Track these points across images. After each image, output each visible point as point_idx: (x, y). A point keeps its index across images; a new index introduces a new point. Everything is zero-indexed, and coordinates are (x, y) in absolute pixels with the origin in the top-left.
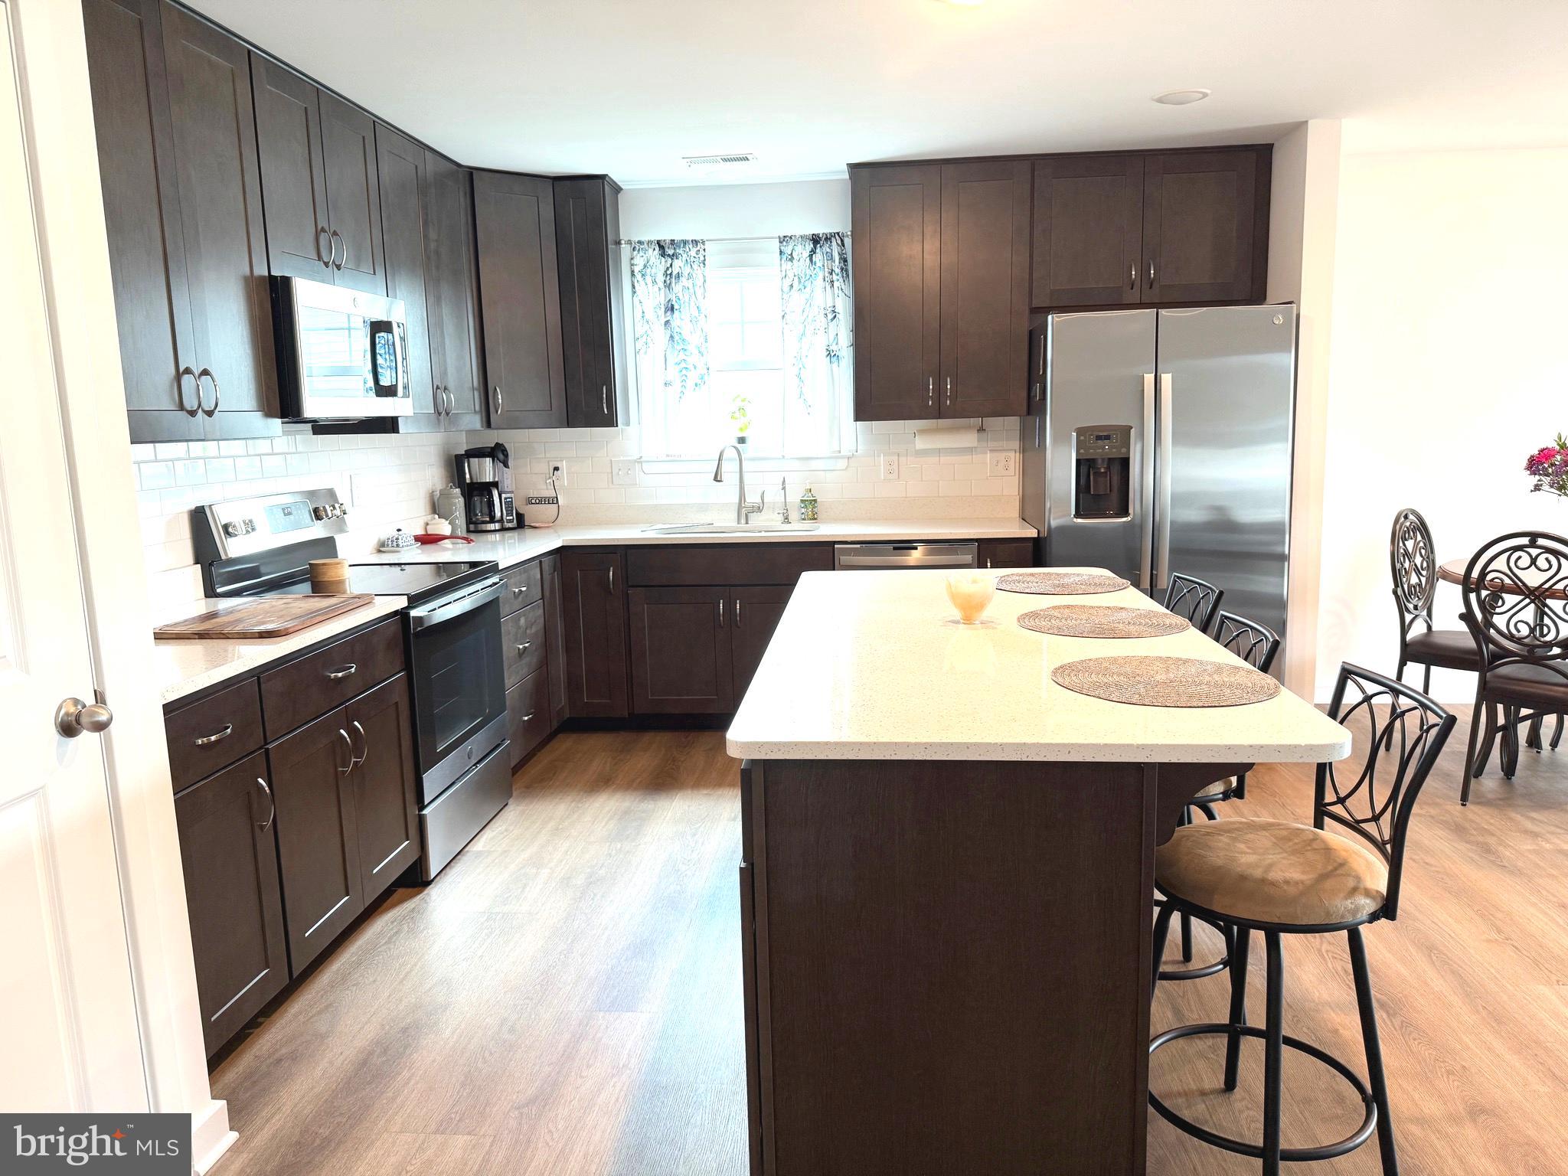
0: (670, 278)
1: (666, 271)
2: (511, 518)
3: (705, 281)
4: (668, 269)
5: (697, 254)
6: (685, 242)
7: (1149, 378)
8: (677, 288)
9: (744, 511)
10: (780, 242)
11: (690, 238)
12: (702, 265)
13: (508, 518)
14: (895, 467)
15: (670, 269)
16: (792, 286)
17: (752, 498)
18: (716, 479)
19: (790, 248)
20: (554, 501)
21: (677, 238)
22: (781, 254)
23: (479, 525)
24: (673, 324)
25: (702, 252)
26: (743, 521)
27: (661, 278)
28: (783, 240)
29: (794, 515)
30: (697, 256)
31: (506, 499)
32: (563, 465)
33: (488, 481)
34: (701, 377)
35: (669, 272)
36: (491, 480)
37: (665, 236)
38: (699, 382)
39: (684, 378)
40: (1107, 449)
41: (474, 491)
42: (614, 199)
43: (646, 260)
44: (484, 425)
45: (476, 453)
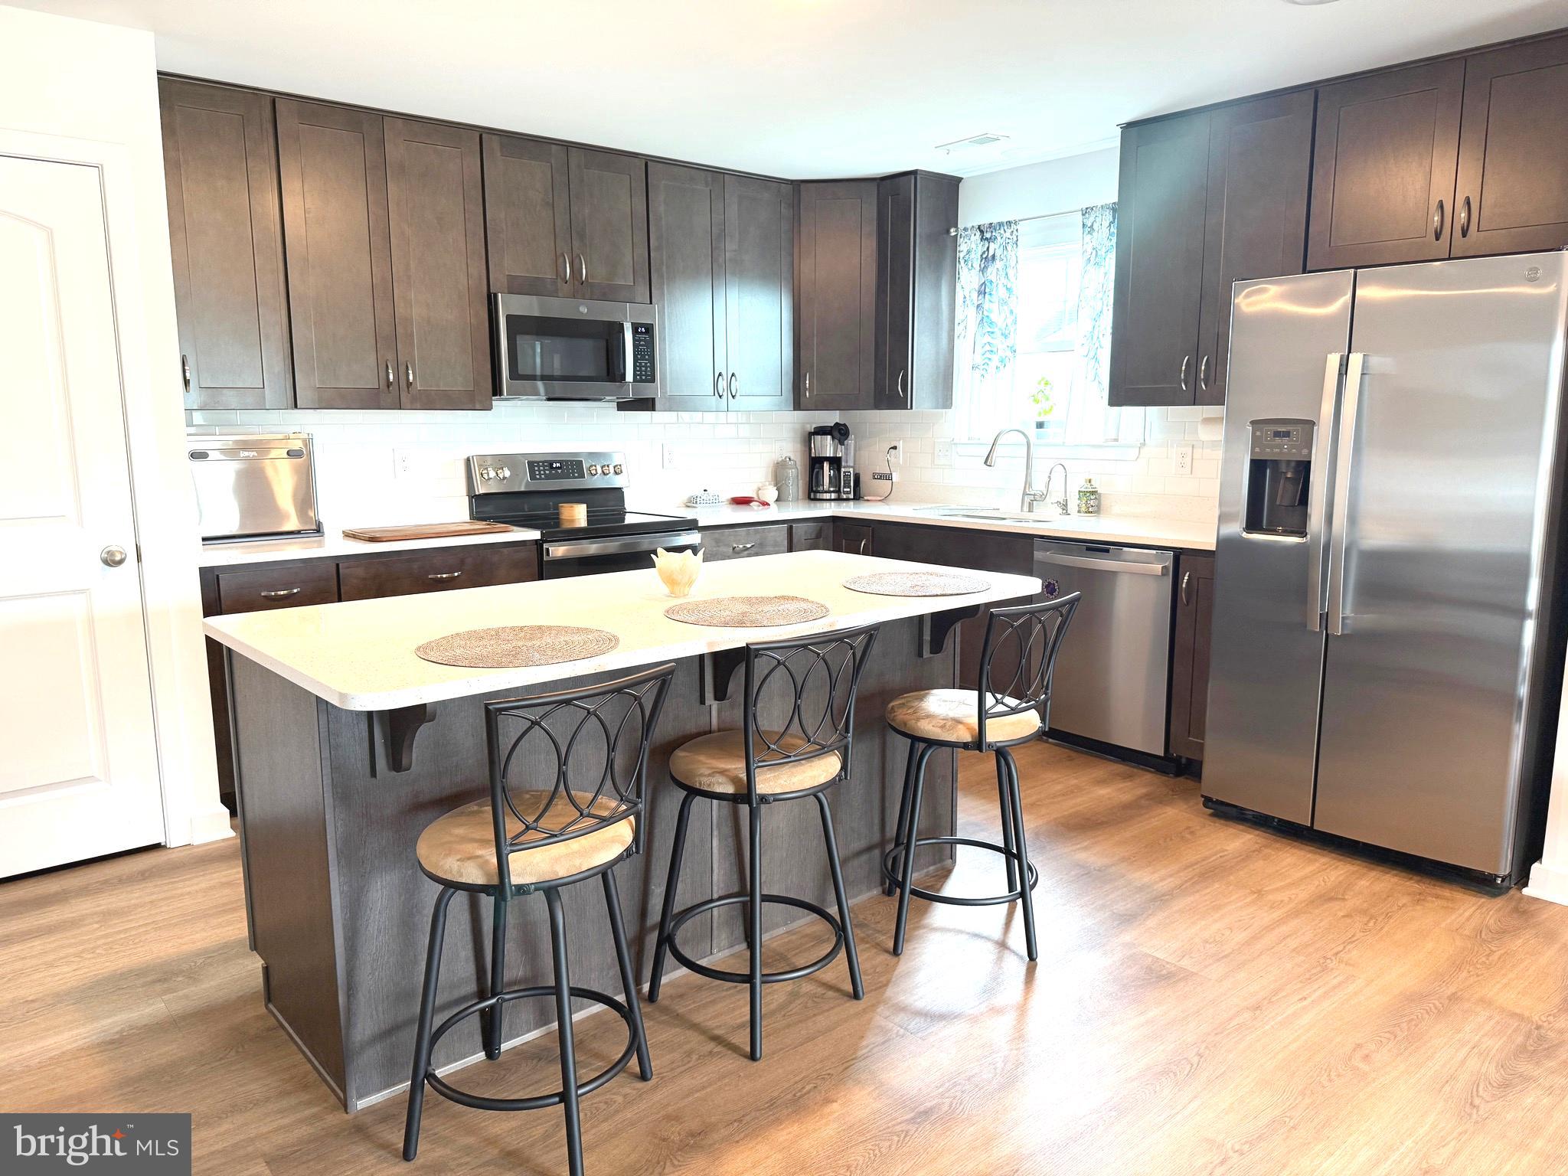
0: (988, 259)
1: (982, 256)
2: (849, 490)
3: (1017, 262)
4: (984, 252)
5: (1012, 235)
6: (1000, 224)
7: (1333, 361)
8: (991, 270)
9: (1027, 499)
10: (1083, 215)
11: (1005, 220)
12: (1015, 245)
13: (845, 490)
14: (1188, 460)
15: (986, 253)
16: (1089, 260)
17: (1038, 486)
18: (986, 462)
19: (1092, 219)
20: (888, 477)
21: (995, 221)
22: (1083, 227)
23: (818, 494)
24: (986, 306)
25: (1015, 232)
26: (1026, 508)
27: (976, 264)
28: (1086, 212)
29: (1073, 506)
30: (1011, 237)
31: (844, 472)
32: (900, 445)
33: (828, 455)
34: (1001, 360)
35: (984, 256)
36: (832, 456)
37: (984, 221)
38: (999, 365)
39: (987, 361)
40: (1284, 450)
41: (815, 463)
42: (948, 188)
43: (969, 246)
44: (798, 406)
45: (822, 431)
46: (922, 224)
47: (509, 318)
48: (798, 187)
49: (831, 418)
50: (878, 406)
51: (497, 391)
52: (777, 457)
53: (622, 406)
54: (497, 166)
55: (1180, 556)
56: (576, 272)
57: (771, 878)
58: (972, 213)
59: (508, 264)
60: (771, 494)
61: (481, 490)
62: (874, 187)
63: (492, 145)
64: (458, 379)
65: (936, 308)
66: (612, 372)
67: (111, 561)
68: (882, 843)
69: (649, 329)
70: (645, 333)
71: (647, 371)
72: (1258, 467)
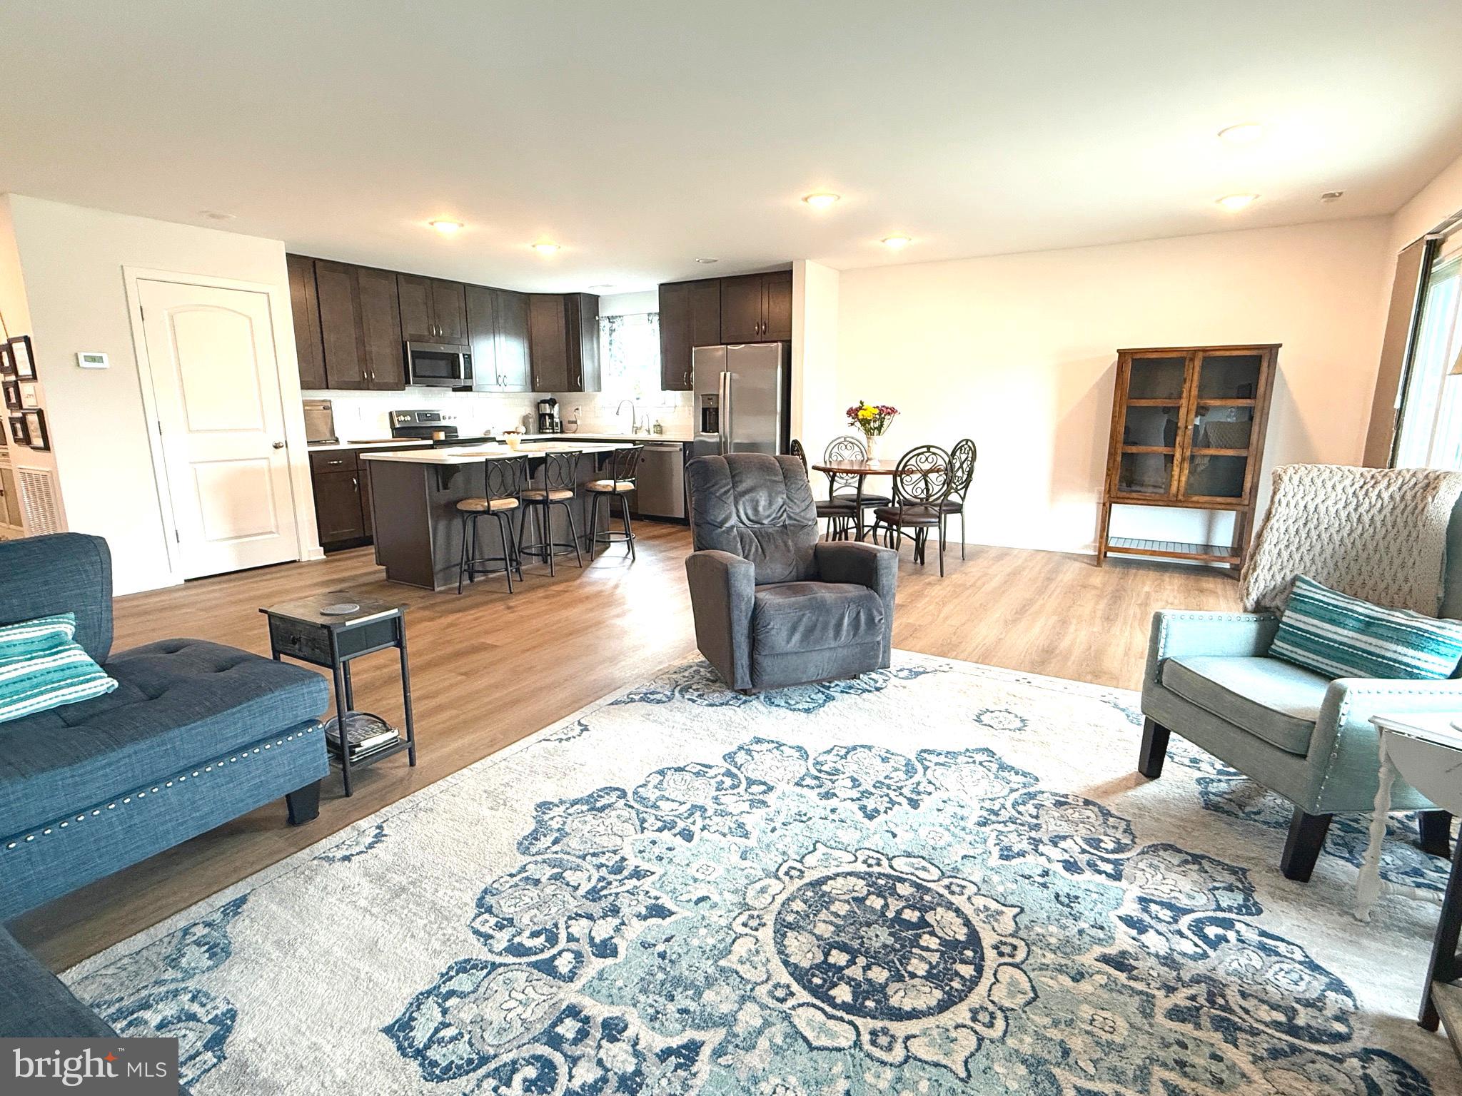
0: (612, 331)
1: (609, 328)
3: (623, 332)
6: (617, 317)
7: (722, 374)
8: (614, 335)
9: (634, 429)
10: (647, 315)
12: (622, 325)
13: (556, 428)
14: (685, 409)
15: (611, 327)
18: (617, 413)
20: (575, 422)
21: (614, 315)
22: (647, 320)
23: (544, 430)
24: (613, 349)
25: (622, 320)
26: (634, 433)
27: (608, 332)
28: (649, 314)
29: (652, 432)
30: (620, 322)
31: (556, 420)
32: (580, 408)
33: (547, 413)
34: (620, 372)
36: (549, 413)
37: (610, 315)
38: (619, 374)
40: (711, 404)
41: (542, 417)
42: (594, 300)
43: (604, 324)
44: (533, 390)
45: (544, 402)
46: (584, 314)
47: (412, 352)
48: (529, 296)
49: (548, 396)
50: (570, 391)
51: (408, 382)
52: (524, 414)
53: (455, 390)
54: (404, 288)
55: (685, 443)
56: (438, 332)
57: (554, 539)
58: (604, 311)
59: (410, 330)
60: (523, 430)
61: (397, 426)
62: (562, 299)
63: (401, 279)
64: (390, 379)
65: (592, 349)
66: (455, 375)
67: (276, 447)
68: (585, 535)
69: (470, 356)
70: (468, 358)
71: (469, 375)
72: (704, 410)
